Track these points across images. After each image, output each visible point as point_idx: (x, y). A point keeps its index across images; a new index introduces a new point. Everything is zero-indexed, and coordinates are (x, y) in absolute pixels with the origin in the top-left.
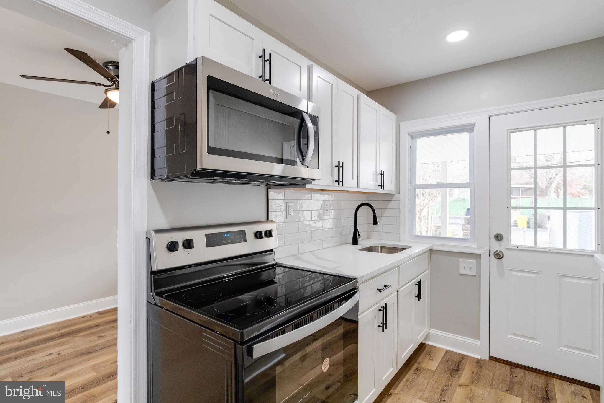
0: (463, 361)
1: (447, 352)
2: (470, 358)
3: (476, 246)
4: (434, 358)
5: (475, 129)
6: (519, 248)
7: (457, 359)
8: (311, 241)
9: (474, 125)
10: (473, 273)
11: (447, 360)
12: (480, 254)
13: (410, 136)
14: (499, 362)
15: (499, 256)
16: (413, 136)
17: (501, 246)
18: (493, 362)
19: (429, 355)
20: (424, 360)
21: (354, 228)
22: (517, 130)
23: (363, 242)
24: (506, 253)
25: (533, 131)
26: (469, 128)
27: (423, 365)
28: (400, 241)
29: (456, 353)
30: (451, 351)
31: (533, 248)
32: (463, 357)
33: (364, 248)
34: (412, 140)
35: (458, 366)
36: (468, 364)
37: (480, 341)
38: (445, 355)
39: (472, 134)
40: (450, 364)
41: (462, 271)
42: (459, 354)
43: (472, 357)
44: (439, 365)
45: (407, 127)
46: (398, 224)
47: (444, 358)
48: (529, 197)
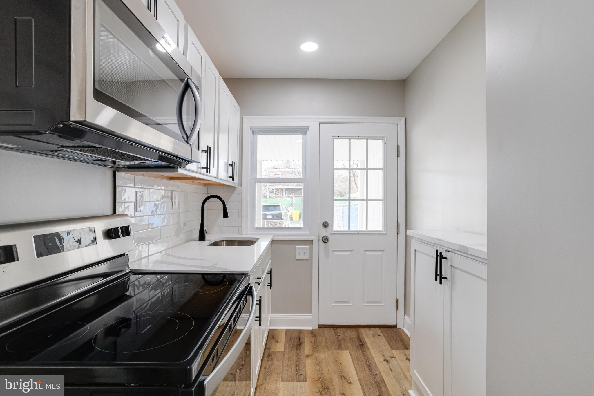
0: (302, 335)
1: (287, 331)
2: (305, 331)
3: (309, 233)
4: (279, 340)
5: (308, 132)
6: (339, 232)
7: (296, 335)
8: (161, 239)
9: (308, 128)
10: (306, 257)
11: (290, 338)
12: (312, 240)
13: (251, 131)
14: (326, 328)
15: (325, 240)
16: (255, 132)
17: (327, 231)
18: (321, 329)
19: (274, 338)
20: (272, 344)
21: (200, 222)
22: (338, 138)
23: (210, 237)
24: (330, 237)
25: (348, 140)
26: (304, 131)
27: (272, 350)
28: (242, 234)
29: (294, 330)
30: (290, 330)
31: (348, 231)
32: (300, 332)
33: (211, 243)
34: (253, 135)
35: (300, 341)
36: (305, 336)
37: (311, 315)
38: (286, 334)
39: (305, 136)
40: (293, 341)
41: (298, 257)
42: (296, 330)
43: (307, 330)
44: (285, 344)
45: (250, 122)
46: (240, 217)
47: (287, 337)
48: (300, 196)
